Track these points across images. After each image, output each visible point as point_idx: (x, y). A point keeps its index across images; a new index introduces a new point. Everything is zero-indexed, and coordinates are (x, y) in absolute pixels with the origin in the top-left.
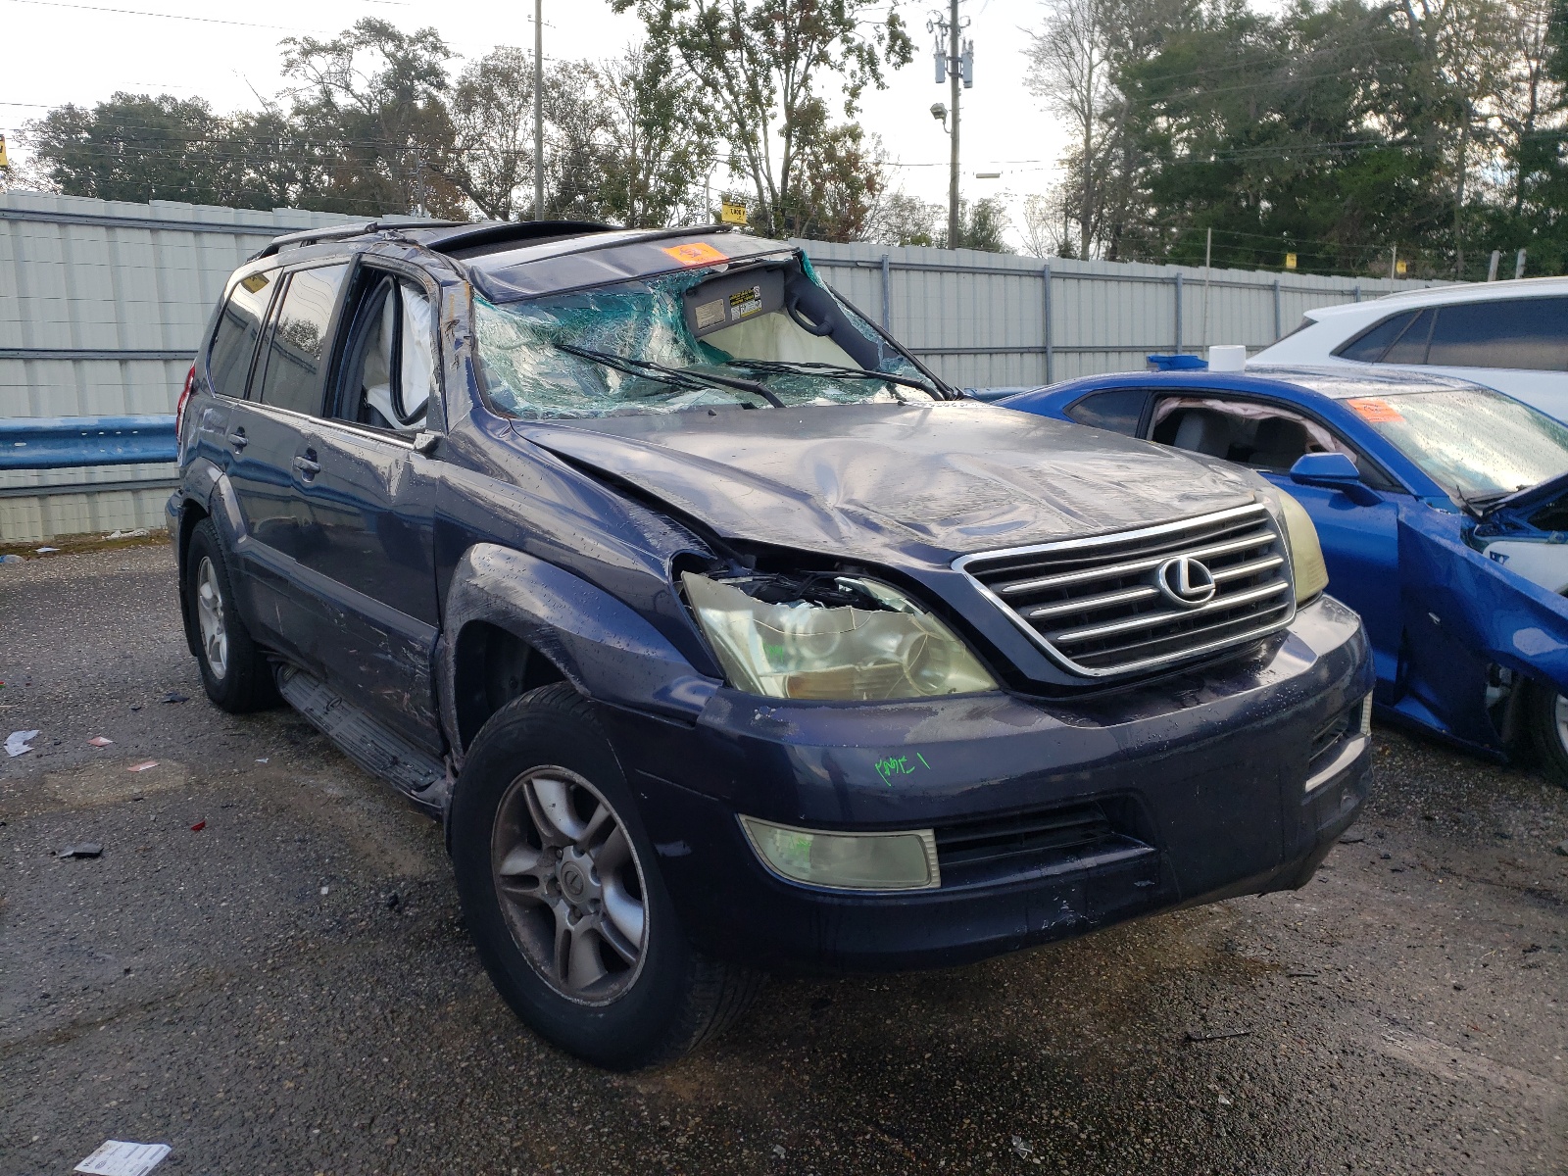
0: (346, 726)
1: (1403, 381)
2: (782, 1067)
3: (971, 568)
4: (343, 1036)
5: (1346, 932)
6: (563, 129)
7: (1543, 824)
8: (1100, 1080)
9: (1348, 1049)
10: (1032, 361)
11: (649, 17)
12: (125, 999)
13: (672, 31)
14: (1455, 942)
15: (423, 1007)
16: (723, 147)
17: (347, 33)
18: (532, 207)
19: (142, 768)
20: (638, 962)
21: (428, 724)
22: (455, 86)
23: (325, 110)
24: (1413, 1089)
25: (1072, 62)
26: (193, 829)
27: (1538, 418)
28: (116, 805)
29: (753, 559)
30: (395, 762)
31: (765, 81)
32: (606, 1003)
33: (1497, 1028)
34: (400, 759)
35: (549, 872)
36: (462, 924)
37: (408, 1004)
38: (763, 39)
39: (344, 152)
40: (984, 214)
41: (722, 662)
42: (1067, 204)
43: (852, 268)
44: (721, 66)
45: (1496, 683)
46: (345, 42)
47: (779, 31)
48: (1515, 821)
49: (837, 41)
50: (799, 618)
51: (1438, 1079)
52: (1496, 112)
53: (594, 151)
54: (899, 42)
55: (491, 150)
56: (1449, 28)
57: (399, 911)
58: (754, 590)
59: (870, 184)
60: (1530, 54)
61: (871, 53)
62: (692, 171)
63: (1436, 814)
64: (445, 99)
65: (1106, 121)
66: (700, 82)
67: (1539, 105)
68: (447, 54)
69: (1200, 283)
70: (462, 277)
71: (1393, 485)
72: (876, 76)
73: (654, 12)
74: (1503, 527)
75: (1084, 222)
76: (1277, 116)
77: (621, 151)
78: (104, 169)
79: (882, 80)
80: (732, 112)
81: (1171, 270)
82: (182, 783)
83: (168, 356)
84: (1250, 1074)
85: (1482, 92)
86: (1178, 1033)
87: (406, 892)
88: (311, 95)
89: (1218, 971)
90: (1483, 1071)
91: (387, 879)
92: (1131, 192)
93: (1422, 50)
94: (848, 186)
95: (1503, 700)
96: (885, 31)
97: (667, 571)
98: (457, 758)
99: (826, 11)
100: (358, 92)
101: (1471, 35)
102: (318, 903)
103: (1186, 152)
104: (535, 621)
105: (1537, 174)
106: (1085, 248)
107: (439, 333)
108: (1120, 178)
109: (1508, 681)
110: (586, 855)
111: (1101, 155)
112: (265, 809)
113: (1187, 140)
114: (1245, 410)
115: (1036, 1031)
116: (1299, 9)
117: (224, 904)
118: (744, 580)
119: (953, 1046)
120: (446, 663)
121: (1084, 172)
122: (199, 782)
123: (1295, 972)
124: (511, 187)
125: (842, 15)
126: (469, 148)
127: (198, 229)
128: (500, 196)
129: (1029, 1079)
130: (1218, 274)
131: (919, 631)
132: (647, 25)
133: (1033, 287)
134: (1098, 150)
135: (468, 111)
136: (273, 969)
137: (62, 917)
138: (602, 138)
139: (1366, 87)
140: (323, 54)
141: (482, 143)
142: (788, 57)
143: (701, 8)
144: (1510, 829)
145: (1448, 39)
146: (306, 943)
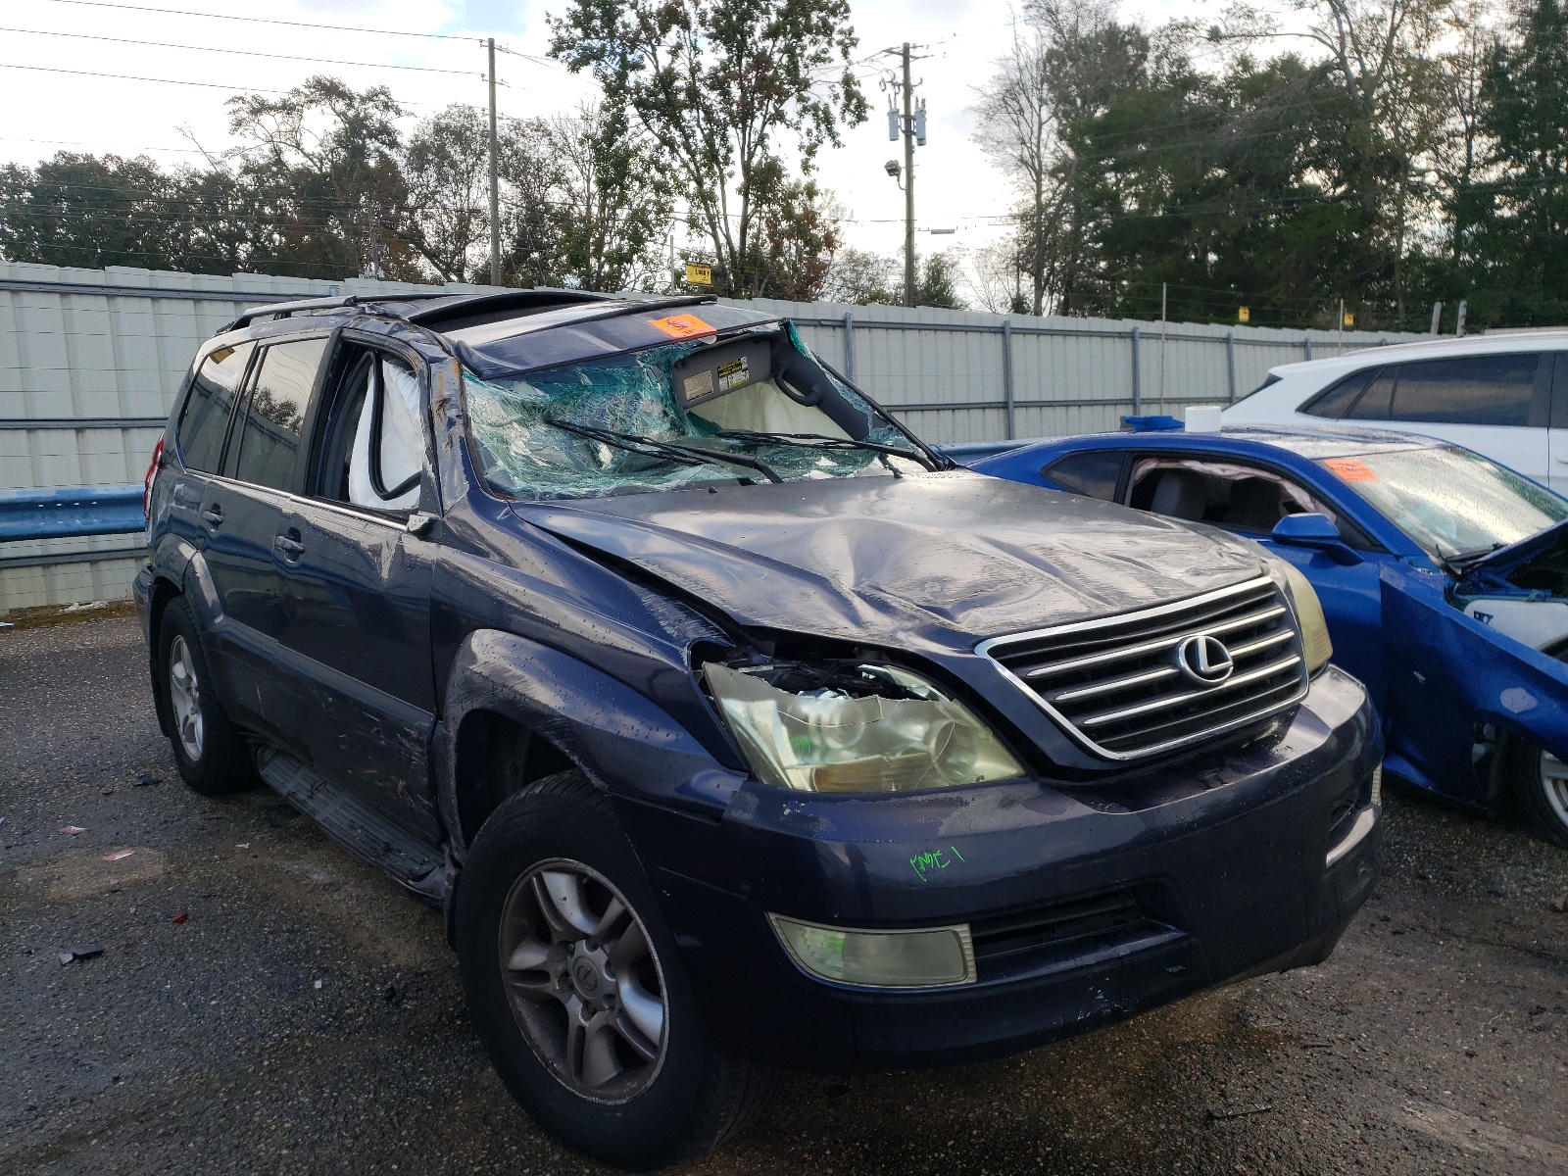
0: (332, 810)
1: (1375, 439)
2: (805, 1161)
3: (995, 652)
4: (349, 1142)
5: (1355, 999)
6: (517, 187)
7: (1534, 880)
8: (1126, 1164)
9: (1370, 1123)
10: (994, 417)
11: (605, 77)
12: (116, 1109)
13: (628, 91)
14: (1462, 1007)
15: (430, 1108)
16: (681, 206)
17: (297, 92)
18: (488, 264)
19: (118, 857)
20: (657, 1059)
21: (425, 813)
22: (408, 144)
23: (274, 169)
24: (1437, 1162)
25: (1021, 119)
26: (176, 921)
27: (1506, 475)
28: (93, 898)
29: (771, 646)
30: (388, 849)
31: (722, 139)
32: (624, 1101)
33: (1512, 1095)
34: (393, 846)
35: (560, 968)
36: (462, 1015)
37: (413, 1105)
38: (719, 98)
39: (295, 211)
40: (937, 270)
41: (746, 754)
42: (1018, 259)
43: (815, 326)
44: (678, 126)
45: (1481, 740)
46: (294, 100)
47: (735, 91)
48: (1507, 878)
49: (792, 100)
50: (825, 707)
51: (1459, 1150)
52: (1432, 167)
53: (548, 208)
54: (854, 101)
55: (444, 207)
56: (1386, 86)
57: (397, 1005)
58: (775, 678)
59: (829, 242)
60: (1465, 109)
61: (826, 112)
62: (651, 230)
63: (1429, 873)
64: (398, 158)
65: (1057, 177)
66: (657, 141)
67: (1475, 159)
68: (398, 112)
69: (1157, 336)
70: (449, 353)
71: (1373, 545)
72: (833, 135)
73: (609, 72)
74: (1482, 585)
75: (1037, 274)
76: (1221, 172)
77: (576, 209)
78: (48, 229)
79: (838, 139)
80: (689, 170)
81: (1127, 325)
82: (161, 872)
83: (126, 425)
84: (1275, 1153)
85: (1419, 148)
86: (1199, 1111)
87: (403, 984)
88: (261, 155)
89: (1232, 1044)
90: (1503, 1140)
91: (381, 969)
92: (1082, 247)
93: (1360, 108)
94: (806, 244)
95: (1488, 756)
96: (840, 90)
97: (685, 659)
98: (456, 846)
99: (781, 71)
100: (308, 150)
101: (1407, 92)
102: (312, 998)
103: (1135, 206)
104: (546, 712)
105: (1475, 227)
106: (1038, 301)
107: (430, 412)
108: (1072, 232)
109: (1493, 737)
110: (599, 949)
111: (1051, 210)
112: (249, 899)
113: (1136, 195)
114: (1223, 470)
115: (1058, 1114)
116: (1240, 68)
117: (213, 1002)
118: (765, 668)
119: (975, 1132)
120: (447, 751)
121: (1036, 226)
122: (178, 871)
123: (1310, 1043)
124: (466, 244)
125: (797, 75)
126: (423, 206)
127: (155, 295)
128: (455, 254)
129: (1055, 1165)
130: (1173, 328)
131: (945, 717)
132: (603, 84)
133: (994, 342)
134: (1049, 205)
135: (421, 169)
136: (269, 1072)
137: (43, 1021)
138: (556, 196)
139: (1306, 144)
140: (272, 113)
141: (436, 201)
142: (744, 116)
143: (657, 67)
144: (1503, 887)
145: (1385, 97)
146: (302, 1041)
